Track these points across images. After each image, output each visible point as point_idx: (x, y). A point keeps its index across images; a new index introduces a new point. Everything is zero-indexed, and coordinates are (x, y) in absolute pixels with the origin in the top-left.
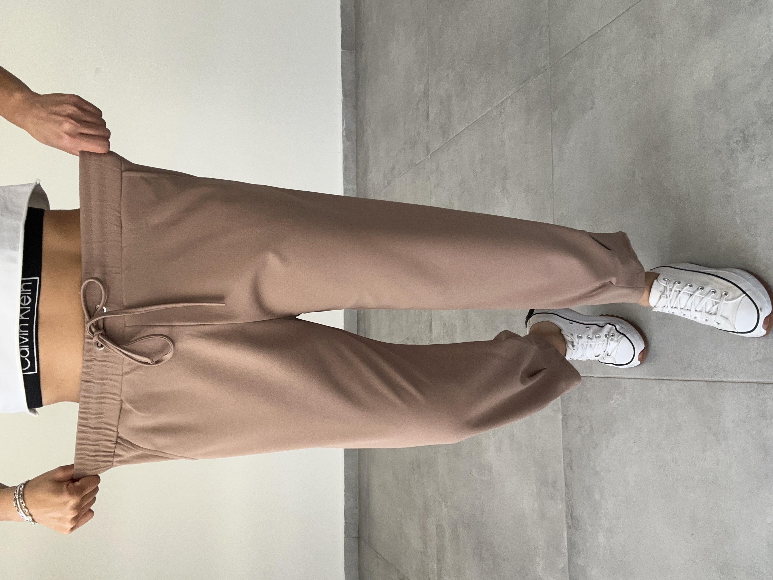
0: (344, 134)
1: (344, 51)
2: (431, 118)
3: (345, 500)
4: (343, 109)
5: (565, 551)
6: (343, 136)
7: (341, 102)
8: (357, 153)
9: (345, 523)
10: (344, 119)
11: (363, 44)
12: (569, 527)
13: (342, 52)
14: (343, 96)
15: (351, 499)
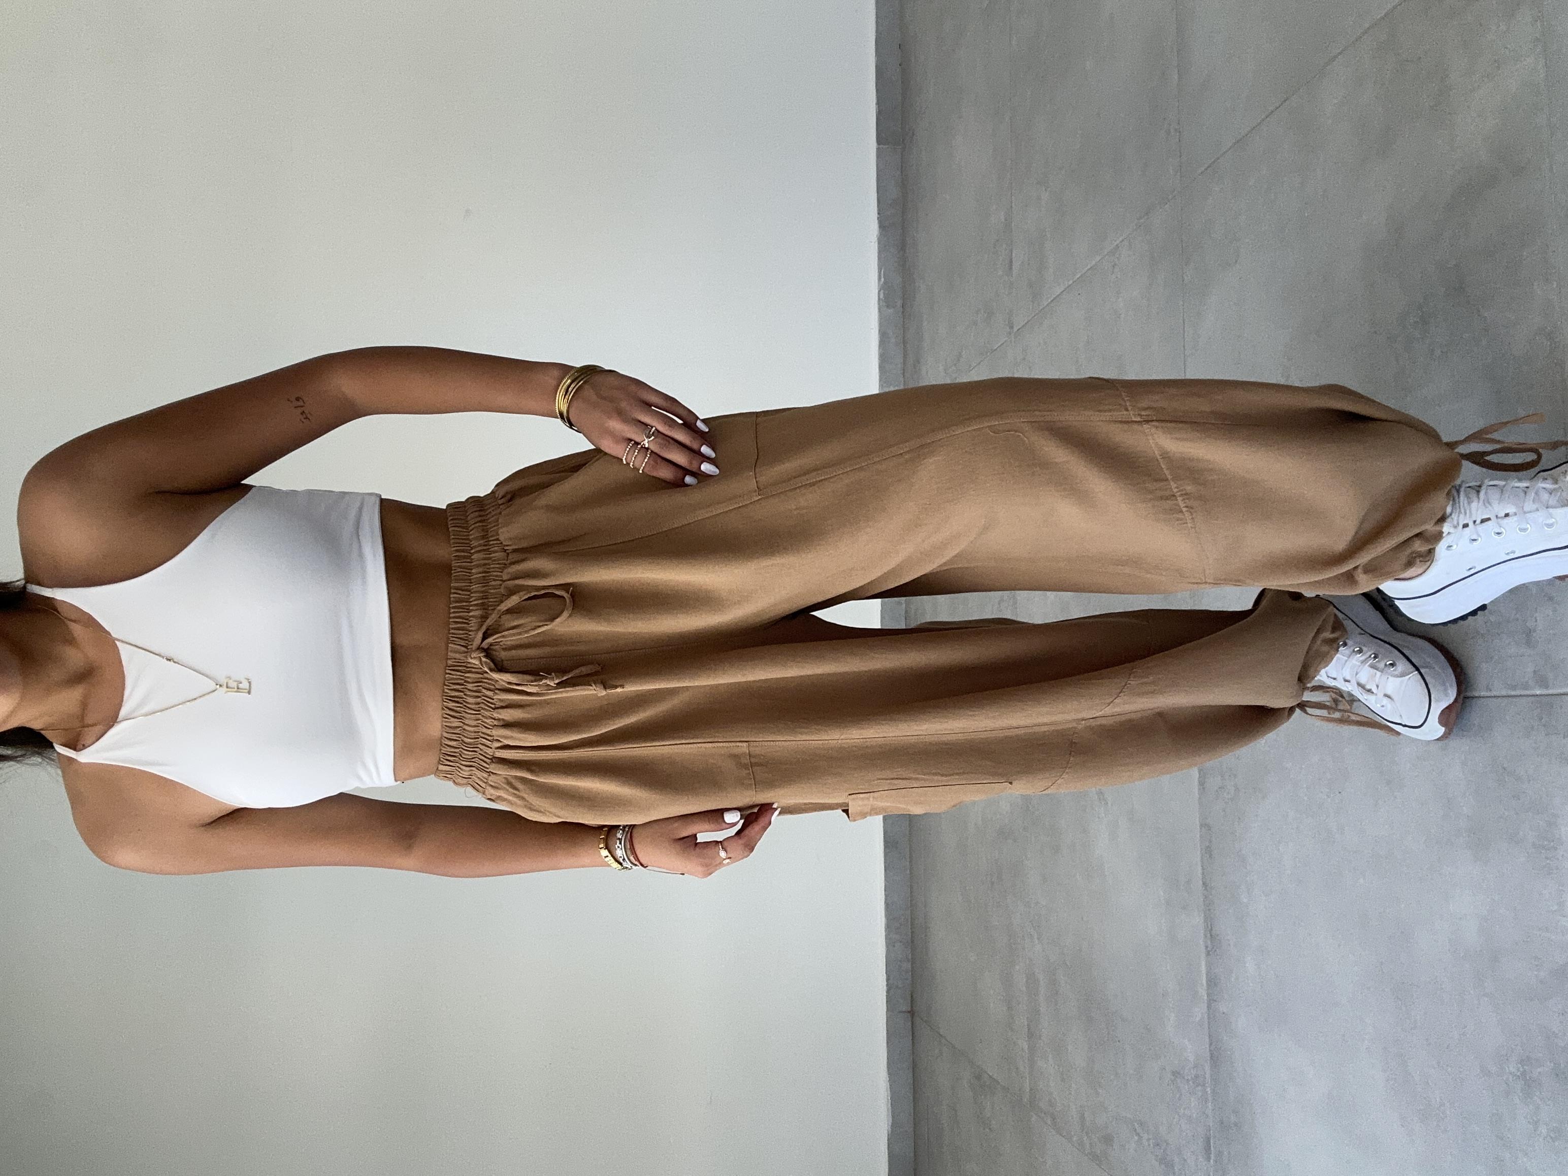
0: (882, 296)
1: (881, 146)
2: (1015, 271)
3: (887, 946)
4: (880, 252)
5: (1203, 992)
6: (879, 299)
7: (876, 239)
8: (905, 329)
9: (887, 985)
10: (881, 271)
11: (913, 134)
12: (1208, 954)
13: (878, 149)
14: (880, 227)
15: (898, 945)
